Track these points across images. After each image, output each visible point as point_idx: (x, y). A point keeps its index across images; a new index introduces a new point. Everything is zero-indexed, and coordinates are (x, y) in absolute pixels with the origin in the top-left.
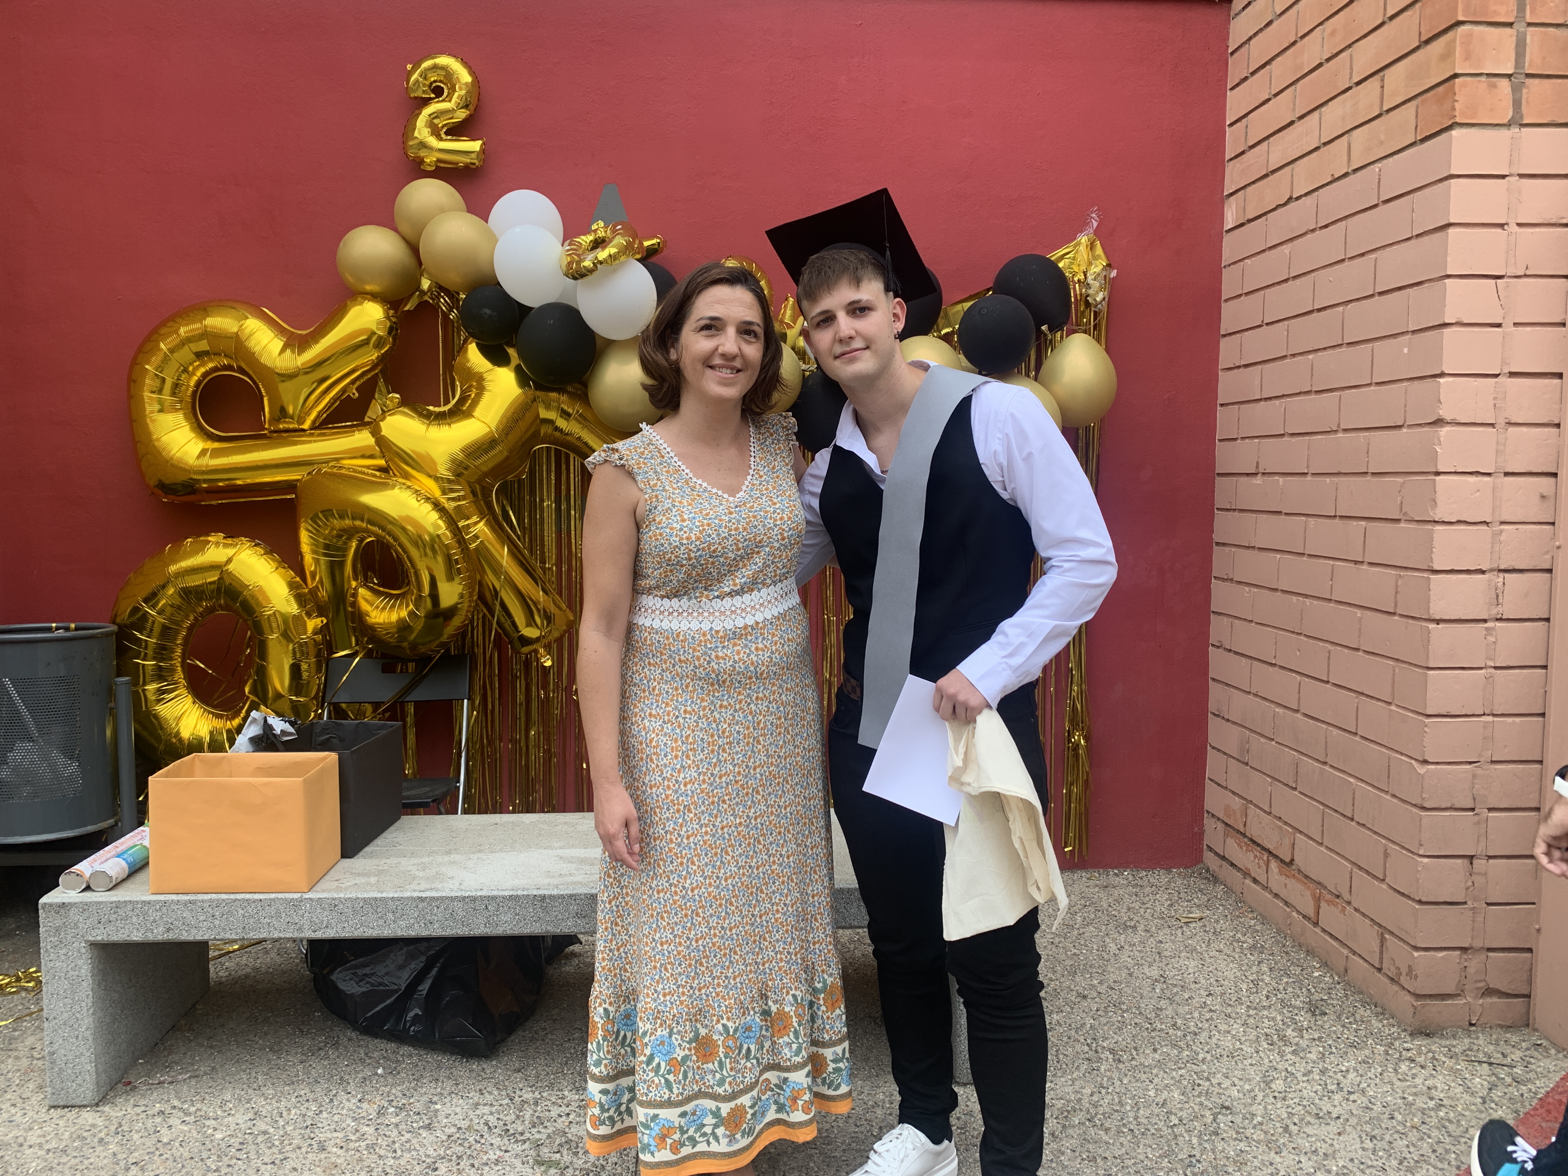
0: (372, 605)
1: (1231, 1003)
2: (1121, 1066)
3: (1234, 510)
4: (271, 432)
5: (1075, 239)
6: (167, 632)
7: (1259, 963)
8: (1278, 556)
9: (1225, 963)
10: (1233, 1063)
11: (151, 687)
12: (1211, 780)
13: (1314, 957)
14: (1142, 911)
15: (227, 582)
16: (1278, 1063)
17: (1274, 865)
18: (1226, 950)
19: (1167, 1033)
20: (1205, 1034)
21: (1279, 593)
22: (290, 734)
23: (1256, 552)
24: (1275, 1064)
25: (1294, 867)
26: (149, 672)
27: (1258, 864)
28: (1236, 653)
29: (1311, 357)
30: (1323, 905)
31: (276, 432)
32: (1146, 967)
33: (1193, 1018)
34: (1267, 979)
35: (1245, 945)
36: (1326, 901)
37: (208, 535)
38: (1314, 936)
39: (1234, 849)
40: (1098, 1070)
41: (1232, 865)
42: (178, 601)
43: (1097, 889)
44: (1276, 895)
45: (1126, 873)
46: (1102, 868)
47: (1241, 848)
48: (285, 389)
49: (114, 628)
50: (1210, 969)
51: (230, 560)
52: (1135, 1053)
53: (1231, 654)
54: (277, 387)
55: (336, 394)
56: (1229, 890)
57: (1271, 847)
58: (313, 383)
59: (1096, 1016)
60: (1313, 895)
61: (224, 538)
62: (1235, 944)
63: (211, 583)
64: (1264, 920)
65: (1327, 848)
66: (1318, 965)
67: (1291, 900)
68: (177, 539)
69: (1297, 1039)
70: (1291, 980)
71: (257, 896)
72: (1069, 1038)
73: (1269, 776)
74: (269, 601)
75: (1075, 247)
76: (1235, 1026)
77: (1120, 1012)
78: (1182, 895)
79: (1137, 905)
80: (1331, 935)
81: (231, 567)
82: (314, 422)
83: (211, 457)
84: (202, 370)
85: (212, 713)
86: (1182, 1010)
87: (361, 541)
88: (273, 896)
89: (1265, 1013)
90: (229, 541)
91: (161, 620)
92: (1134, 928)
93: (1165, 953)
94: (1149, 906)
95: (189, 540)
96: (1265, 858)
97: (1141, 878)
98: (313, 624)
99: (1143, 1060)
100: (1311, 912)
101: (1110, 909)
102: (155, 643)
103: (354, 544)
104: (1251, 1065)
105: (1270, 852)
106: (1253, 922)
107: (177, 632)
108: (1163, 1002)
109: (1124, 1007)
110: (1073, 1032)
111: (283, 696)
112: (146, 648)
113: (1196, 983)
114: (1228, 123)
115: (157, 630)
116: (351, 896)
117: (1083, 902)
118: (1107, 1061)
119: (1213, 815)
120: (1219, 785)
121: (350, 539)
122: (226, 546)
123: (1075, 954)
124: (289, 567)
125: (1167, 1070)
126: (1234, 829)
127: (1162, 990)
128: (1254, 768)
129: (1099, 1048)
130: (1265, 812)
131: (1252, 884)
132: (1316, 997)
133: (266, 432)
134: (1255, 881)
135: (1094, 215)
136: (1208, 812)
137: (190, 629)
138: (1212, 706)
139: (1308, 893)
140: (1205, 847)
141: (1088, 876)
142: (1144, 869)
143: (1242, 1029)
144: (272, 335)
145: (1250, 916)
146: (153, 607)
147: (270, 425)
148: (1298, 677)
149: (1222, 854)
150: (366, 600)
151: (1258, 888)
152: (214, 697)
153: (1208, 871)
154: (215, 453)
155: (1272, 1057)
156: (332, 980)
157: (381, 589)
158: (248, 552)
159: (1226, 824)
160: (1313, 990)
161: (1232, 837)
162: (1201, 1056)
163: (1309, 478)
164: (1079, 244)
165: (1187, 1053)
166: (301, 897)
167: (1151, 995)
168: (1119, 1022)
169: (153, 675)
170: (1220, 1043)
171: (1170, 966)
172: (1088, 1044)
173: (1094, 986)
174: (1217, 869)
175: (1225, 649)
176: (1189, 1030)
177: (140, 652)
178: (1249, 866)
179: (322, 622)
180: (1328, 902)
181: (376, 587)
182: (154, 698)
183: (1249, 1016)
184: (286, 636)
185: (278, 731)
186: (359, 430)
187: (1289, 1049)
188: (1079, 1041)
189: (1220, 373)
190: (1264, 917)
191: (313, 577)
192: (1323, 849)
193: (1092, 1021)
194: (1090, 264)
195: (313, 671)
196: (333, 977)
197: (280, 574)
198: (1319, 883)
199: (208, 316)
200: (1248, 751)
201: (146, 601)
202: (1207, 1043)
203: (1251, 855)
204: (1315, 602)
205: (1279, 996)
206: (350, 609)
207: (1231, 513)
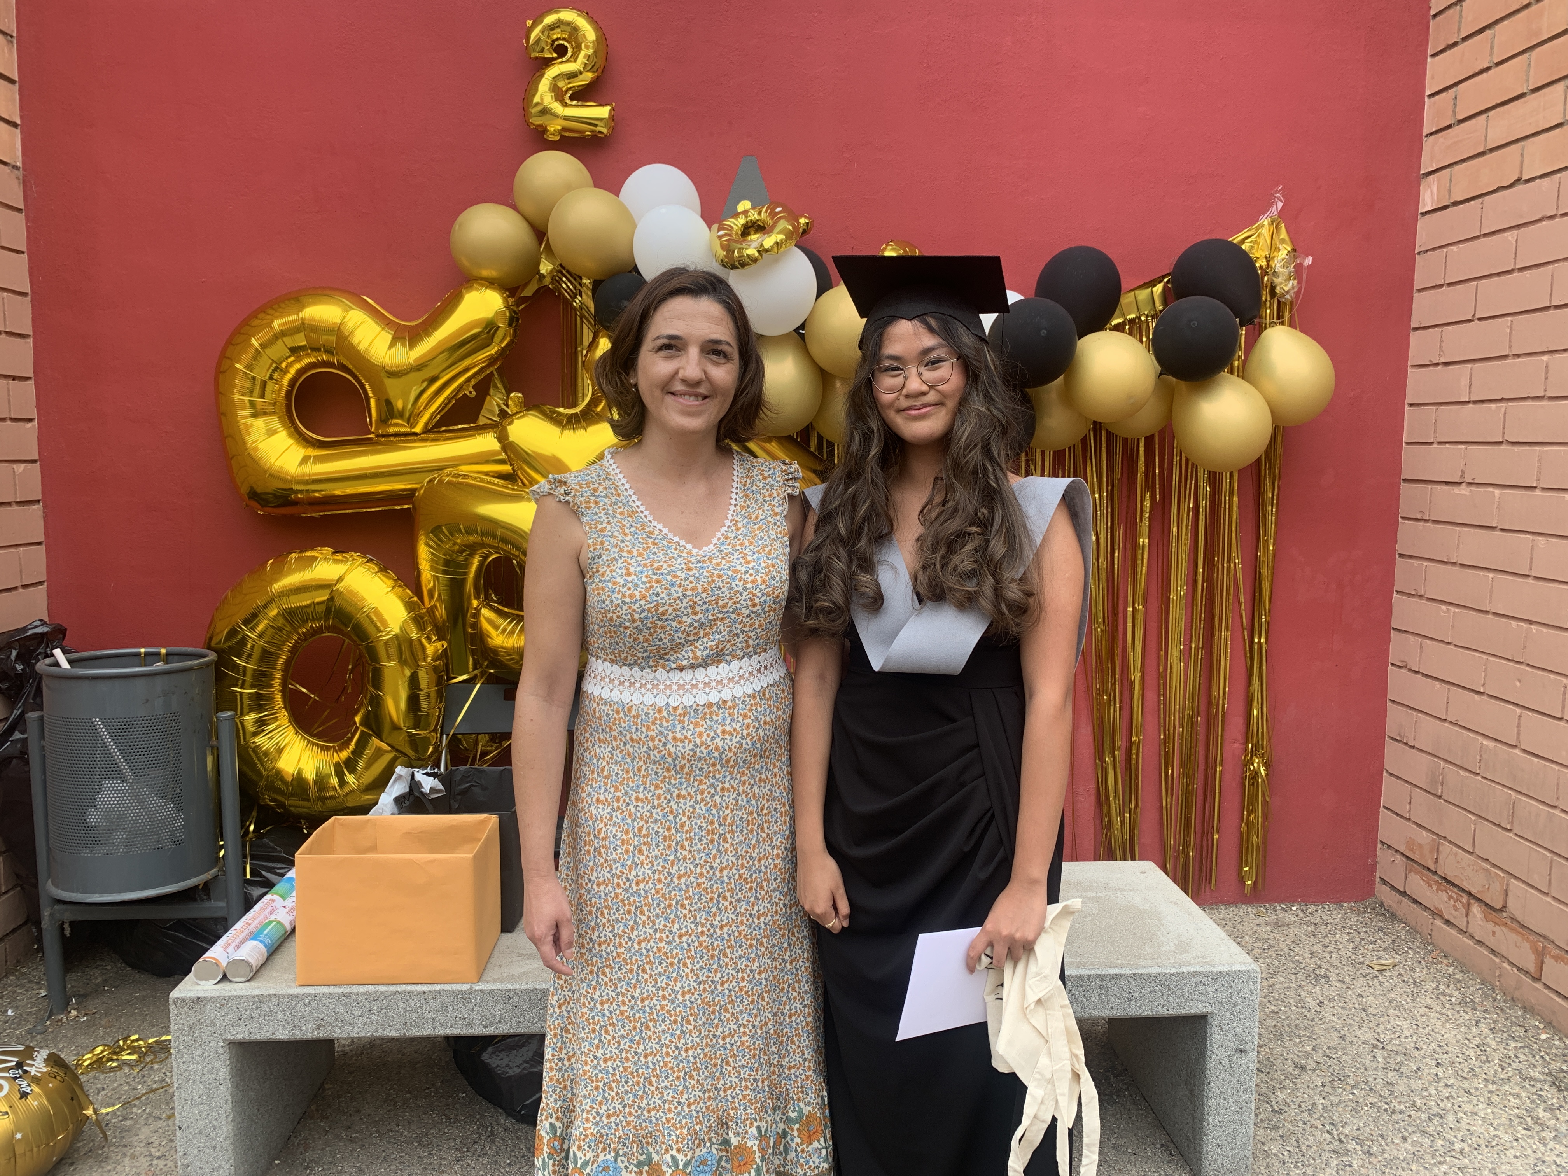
0: (496, 628)
1: (1464, 1075)
2: (1373, 1159)
3: (1427, 521)
4: (378, 436)
5: (1257, 221)
6: (267, 657)
7: (1478, 1022)
8: (1491, 575)
9: (1440, 1023)
10: (1496, 1156)
11: (250, 718)
12: (1388, 809)
13: (1533, 1015)
14: (1327, 955)
15: (338, 602)
16: (1543, 1154)
17: (1476, 910)
18: (1435, 1007)
19: (1410, 1116)
20: (1451, 1117)
21: (1490, 616)
22: (439, 791)
23: (1457, 568)
24: (1540, 1155)
25: (1505, 915)
26: (247, 702)
27: (1454, 906)
28: (1424, 675)
29: (1545, 358)
30: (1548, 960)
31: (383, 436)
32: (1356, 1028)
33: (1430, 1095)
34: (1493, 1045)
35: (1453, 999)
36: (1554, 957)
37: (313, 549)
38: (1533, 992)
39: (1417, 885)
40: (1350, 1166)
41: (1416, 902)
42: (281, 622)
43: (1269, 928)
44: (1479, 942)
45: (1294, 908)
46: (1268, 901)
47: (1430, 886)
48: (393, 387)
49: (212, 656)
50: (1427, 1030)
51: (340, 579)
52: (1383, 1143)
53: (1419, 676)
54: (382, 382)
55: (451, 393)
56: (1413, 931)
57: (1474, 891)
58: (423, 382)
59: (1324, 1094)
60: (1535, 950)
61: (334, 553)
62: (1440, 997)
63: (318, 603)
64: (1464, 968)
65: (1555, 898)
66: (1542, 1026)
67: (1503, 950)
68: (280, 555)
69: (1553, 1122)
70: (1519, 1045)
71: (420, 988)
72: (1305, 1123)
73: (1470, 812)
74: (385, 624)
75: (1258, 229)
76: (1481, 1106)
77: (1349, 1088)
78: (1363, 935)
79: (1318, 948)
80: (1558, 994)
81: (340, 586)
82: (427, 424)
83: (315, 462)
84: (298, 366)
85: (318, 745)
86: (1417, 1084)
87: (485, 558)
88: (438, 987)
89: (1507, 1087)
90: (339, 557)
91: (262, 643)
92: (1326, 977)
93: (1371, 1009)
94: (1331, 949)
95: (293, 555)
96: (1465, 901)
97: (1312, 914)
98: (430, 649)
99: (1395, 1153)
100: (1532, 968)
101: (1292, 954)
102: (254, 670)
103: (476, 562)
104: (1516, 1157)
105: (1470, 894)
106: (1451, 969)
107: (278, 656)
108: (1390, 1074)
109: (1351, 1081)
110: (1306, 1114)
111: (401, 729)
112: (244, 675)
113: (1417, 1048)
114: (1428, 93)
115: (256, 655)
116: (527, 987)
117: (1259, 944)
118: (1356, 1153)
119: (1389, 846)
120: (1398, 815)
121: (471, 555)
122: (336, 562)
123: (1273, 1012)
124: (405, 585)
125: (1427, 1166)
126: (1419, 864)
127: (1385, 1059)
128: (1450, 803)
129: (1341, 1136)
130: (1464, 850)
131: (1445, 927)
132: (1555, 1066)
133: (371, 436)
134: (1447, 922)
135: (1278, 195)
136: (1382, 842)
137: (293, 650)
138: (1391, 729)
139: (1527, 946)
140: (1378, 880)
141: (1255, 911)
142: (1312, 903)
143: (1489, 1111)
144: (378, 329)
145: (1445, 961)
146: (253, 629)
147: (377, 428)
148: (1518, 711)
149: (1402, 890)
150: (490, 622)
151: (1453, 932)
152: (315, 726)
153: (1382, 905)
154: (318, 459)
155: (1534, 1147)
156: (482, 1061)
157: (506, 610)
158: (361, 570)
159: (1407, 857)
160: (1547, 1058)
161: (1417, 873)
162: (1458, 1146)
163: (1538, 492)
164: (1263, 226)
165: (1440, 1142)
166: (471, 988)
167: (1374, 1065)
168: (1351, 1100)
169: (249, 705)
170: (1472, 1128)
171: (1382, 1027)
172: (1328, 1132)
173: (1307, 1055)
174: (1393, 905)
175: (1410, 670)
176: (1431, 1111)
177: (237, 680)
178: (1441, 907)
179: (443, 646)
180: (1556, 958)
181: (500, 607)
182: (253, 729)
183: (1490, 1092)
184: (402, 662)
185: (426, 789)
186: (480, 434)
187: (1548, 1135)
188: (1317, 1128)
189: (1410, 370)
190: (1461, 964)
191: (431, 596)
192: (1549, 899)
193: (1323, 1101)
194: (1274, 248)
195: (433, 701)
196: (485, 1057)
197: (396, 594)
198: (1544, 937)
199: (303, 307)
200: (1442, 784)
201: (246, 622)
202: (1459, 1129)
203: (1445, 896)
204: (1545, 630)
205: (1514, 1065)
206: (469, 630)
207: (1421, 523)
